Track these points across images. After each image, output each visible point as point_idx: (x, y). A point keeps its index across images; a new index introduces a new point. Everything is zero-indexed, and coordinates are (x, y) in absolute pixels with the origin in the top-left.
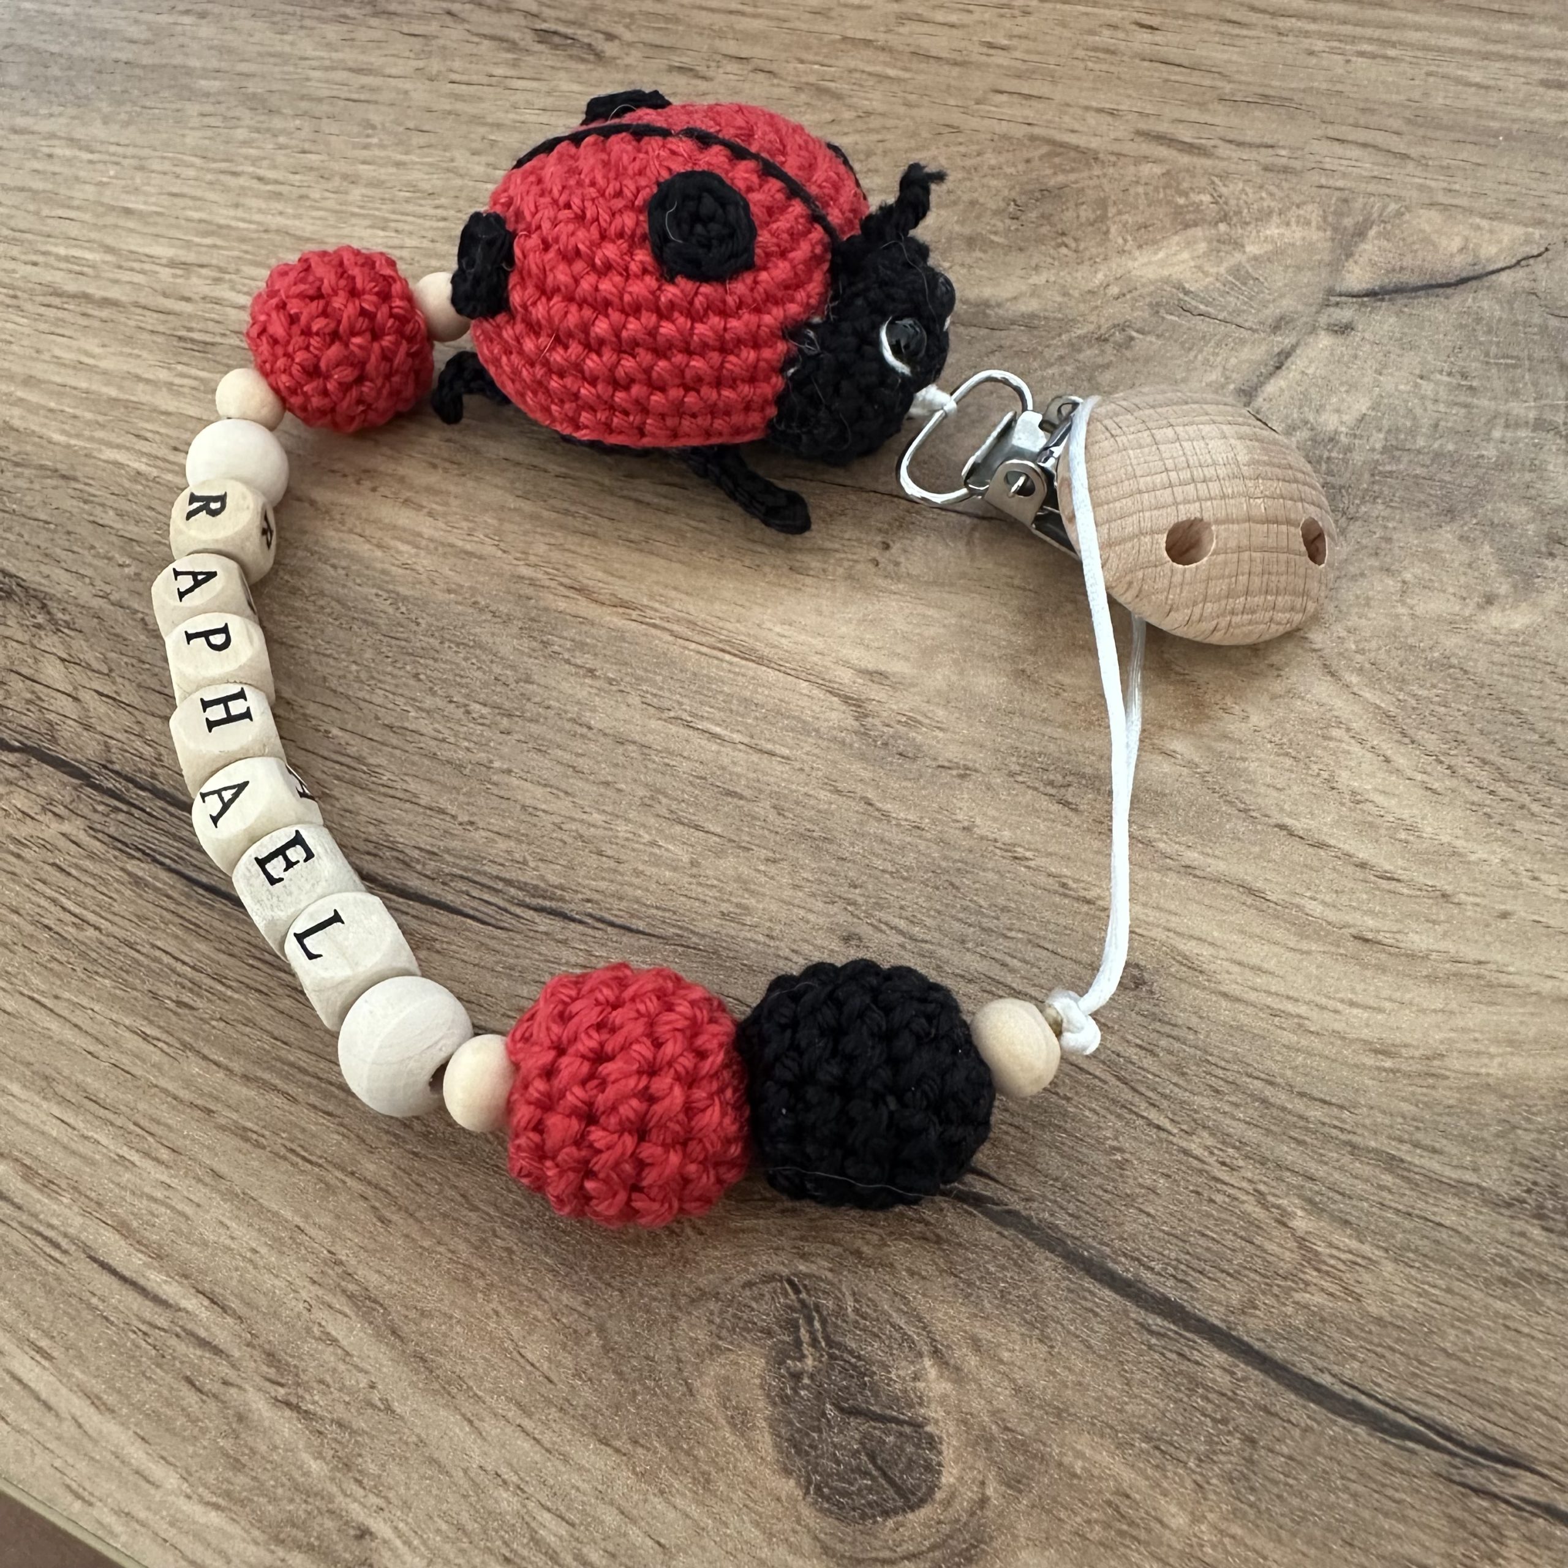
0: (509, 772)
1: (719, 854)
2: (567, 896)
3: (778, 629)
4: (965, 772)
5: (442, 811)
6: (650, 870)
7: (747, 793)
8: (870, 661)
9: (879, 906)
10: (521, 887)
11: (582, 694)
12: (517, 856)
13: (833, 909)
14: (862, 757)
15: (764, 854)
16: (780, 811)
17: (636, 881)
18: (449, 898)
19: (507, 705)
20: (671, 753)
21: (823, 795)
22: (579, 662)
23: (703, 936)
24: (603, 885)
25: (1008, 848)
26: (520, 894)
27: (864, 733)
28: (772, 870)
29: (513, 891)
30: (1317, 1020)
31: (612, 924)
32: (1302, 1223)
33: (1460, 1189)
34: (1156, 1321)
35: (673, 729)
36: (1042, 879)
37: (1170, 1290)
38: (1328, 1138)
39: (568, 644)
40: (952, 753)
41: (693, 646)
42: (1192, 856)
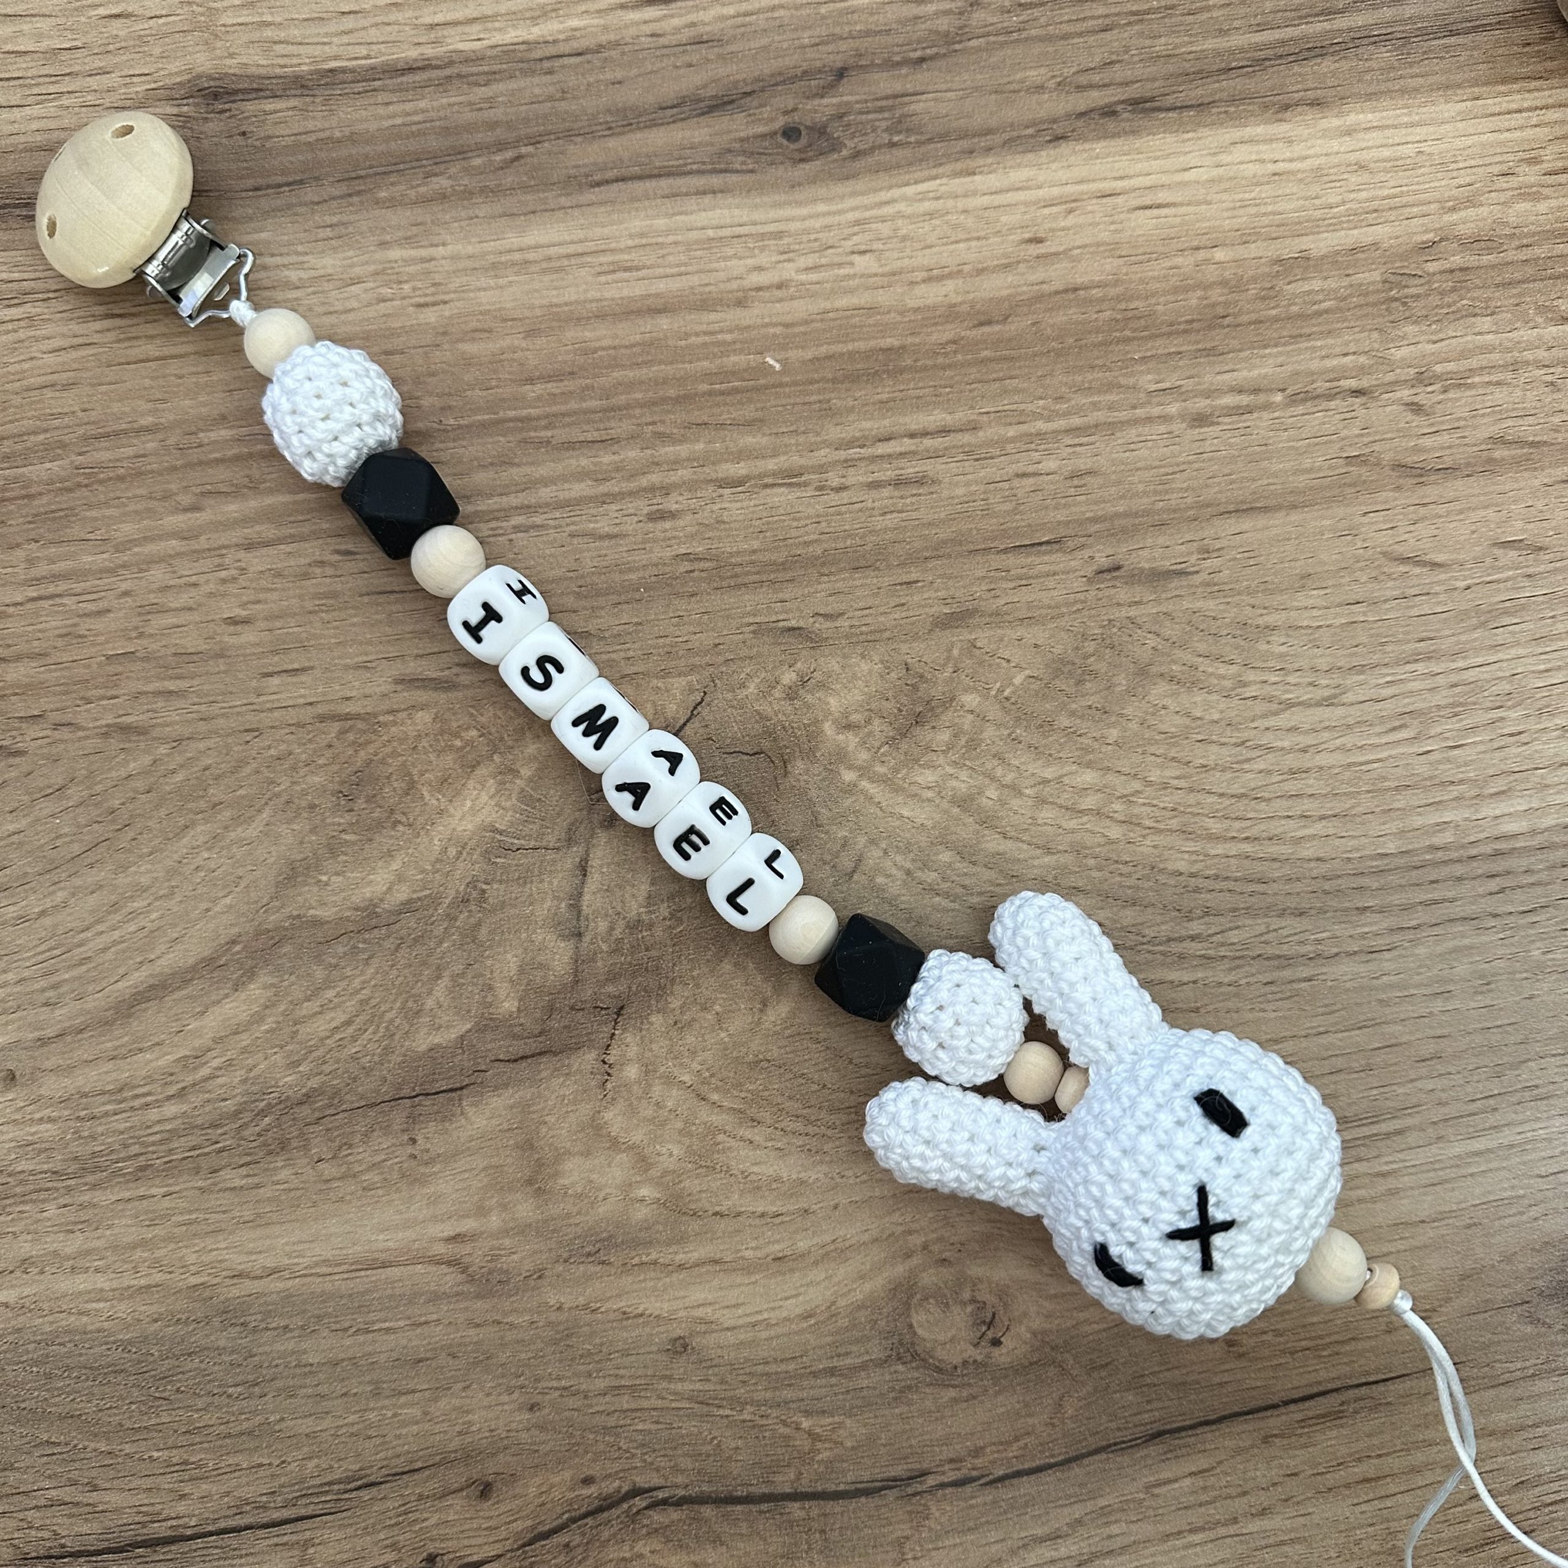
0: (282, 1419)
1: (436, 1400)
2: (368, 1472)
3: (381, 1237)
4: (540, 1274)
5: (261, 1465)
6: (404, 1431)
7: (428, 1355)
8: (449, 1230)
9: (537, 1380)
10: (339, 1482)
11: (291, 1345)
12: (324, 1466)
13: (515, 1396)
14: (479, 1296)
15: (460, 1386)
16: (454, 1357)
17: (401, 1442)
18: (303, 1512)
19: (251, 1378)
20: (370, 1354)
21: (472, 1332)
22: (274, 1325)
23: (456, 1451)
24: (382, 1455)
25: (586, 1307)
26: (342, 1486)
27: (472, 1280)
28: (469, 1393)
29: (336, 1487)
30: (774, 1316)
31: (403, 1473)
32: (806, 1424)
33: (864, 1367)
34: (764, 1507)
35: (361, 1338)
36: (612, 1316)
37: (765, 1489)
38: (802, 1376)
39: (259, 1317)
40: (528, 1265)
41: (337, 1277)
42: (680, 1258)
